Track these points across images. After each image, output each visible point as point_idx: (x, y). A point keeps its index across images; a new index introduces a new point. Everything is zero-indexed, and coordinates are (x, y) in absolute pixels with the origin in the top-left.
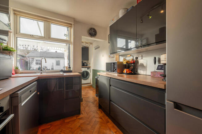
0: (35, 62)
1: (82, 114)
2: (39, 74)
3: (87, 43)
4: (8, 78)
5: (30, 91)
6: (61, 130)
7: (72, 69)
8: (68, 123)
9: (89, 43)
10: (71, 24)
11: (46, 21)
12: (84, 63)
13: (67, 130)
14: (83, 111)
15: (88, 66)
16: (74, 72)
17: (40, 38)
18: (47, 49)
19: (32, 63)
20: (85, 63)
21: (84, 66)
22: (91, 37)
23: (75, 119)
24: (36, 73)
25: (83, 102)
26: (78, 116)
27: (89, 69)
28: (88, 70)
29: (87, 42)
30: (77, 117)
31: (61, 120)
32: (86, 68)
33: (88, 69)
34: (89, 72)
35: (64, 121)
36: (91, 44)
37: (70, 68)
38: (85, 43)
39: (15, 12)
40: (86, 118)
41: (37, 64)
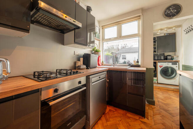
0: (121, 57)
1: (148, 119)
2: (112, 67)
3: (170, 28)
4: (95, 68)
5: (100, 77)
6: (121, 119)
7: (140, 64)
8: (129, 118)
9: (173, 27)
10: (140, 16)
11: (118, 24)
12: (167, 56)
13: (125, 123)
14: (150, 116)
15: (174, 61)
16: (143, 67)
17: (115, 39)
18: (132, 45)
19: (119, 58)
20: (169, 56)
21: (167, 60)
22: (170, 19)
23: (138, 119)
24: (111, 65)
25: (155, 107)
26: (142, 118)
27: (176, 64)
28: (174, 66)
29: (169, 26)
30: (140, 118)
31: (124, 112)
32: (171, 63)
33: (172, 64)
34: (177, 69)
35: (126, 114)
36: (180, 26)
37: (138, 62)
38: (165, 29)
39: (103, 27)
40: (151, 126)
41: (123, 58)
